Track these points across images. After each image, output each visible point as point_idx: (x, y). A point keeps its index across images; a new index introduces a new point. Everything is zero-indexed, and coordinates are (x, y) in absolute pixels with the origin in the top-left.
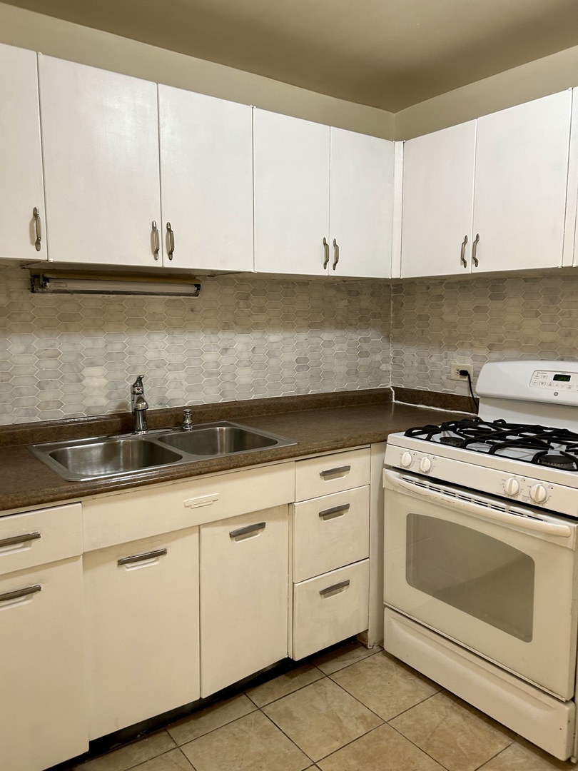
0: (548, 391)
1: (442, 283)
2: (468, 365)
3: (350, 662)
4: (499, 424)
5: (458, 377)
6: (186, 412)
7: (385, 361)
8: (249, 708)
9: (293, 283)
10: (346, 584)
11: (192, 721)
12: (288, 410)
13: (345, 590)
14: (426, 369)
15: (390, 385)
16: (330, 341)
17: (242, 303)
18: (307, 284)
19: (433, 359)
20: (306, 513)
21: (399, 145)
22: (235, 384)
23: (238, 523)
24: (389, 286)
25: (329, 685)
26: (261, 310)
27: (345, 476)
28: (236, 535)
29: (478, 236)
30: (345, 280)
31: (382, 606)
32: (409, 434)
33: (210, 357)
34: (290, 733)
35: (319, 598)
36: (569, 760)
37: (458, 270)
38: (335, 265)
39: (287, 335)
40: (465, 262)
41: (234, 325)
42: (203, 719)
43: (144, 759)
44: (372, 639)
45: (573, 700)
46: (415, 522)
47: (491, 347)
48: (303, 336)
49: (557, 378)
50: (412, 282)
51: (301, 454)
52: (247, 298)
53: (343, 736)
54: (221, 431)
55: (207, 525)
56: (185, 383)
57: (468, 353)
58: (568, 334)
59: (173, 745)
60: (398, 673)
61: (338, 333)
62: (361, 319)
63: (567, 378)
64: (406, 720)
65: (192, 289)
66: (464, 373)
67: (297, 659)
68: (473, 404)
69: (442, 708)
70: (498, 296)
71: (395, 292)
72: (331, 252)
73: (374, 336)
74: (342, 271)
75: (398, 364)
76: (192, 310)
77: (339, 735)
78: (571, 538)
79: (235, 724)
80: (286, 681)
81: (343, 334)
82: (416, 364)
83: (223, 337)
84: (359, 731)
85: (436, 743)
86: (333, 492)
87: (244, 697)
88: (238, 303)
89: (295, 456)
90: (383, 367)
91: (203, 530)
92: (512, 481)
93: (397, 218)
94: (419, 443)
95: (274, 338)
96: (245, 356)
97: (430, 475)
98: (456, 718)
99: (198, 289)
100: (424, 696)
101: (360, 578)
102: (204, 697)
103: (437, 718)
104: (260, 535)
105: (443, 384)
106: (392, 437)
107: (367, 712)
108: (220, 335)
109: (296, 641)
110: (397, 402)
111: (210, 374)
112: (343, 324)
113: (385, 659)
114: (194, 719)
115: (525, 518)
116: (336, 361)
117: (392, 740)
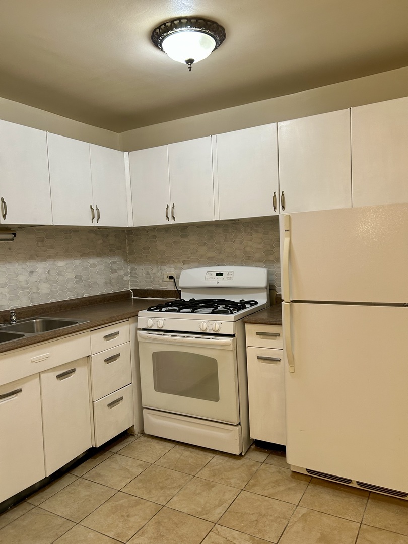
0: (214, 281)
1: (155, 229)
2: (173, 272)
3: (127, 444)
4: (192, 300)
5: (168, 280)
6: (12, 313)
7: (126, 274)
8: (74, 478)
9: (70, 231)
10: (121, 399)
11: (41, 493)
12: (72, 308)
13: (121, 403)
14: (150, 277)
15: (130, 289)
16: (94, 264)
17: (40, 244)
18: (78, 231)
19: (154, 271)
20: (98, 360)
21: (126, 154)
22: (39, 293)
23: (60, 370)
24: (124, 231)
25: (118, 457)
26: (52, 247)
27: (117, 338)
28: (60, 377)
29: (173, 205)
30: (99, 228)
31: (141, 408)
32: (149, 310)
33: (23, 278)
34: (101, 482)
35: (108, 409)
36: (241, 454)
37: (164, 222)
38: (98, 220)
39: (69, 262)
40: (168, 218)
41: (36, 257)
42: (47, 491)
43: (16, 517)
44: (137, 430)
45: (240, 424)
46: (157, 356)
47: (184, 262)
48: (78, 262)
49: (217, 274)
50: (138, 229)
51: (93, 327)
52: (43, 241)
53: (131, 475)
54: (36, 322)
55: (44, 372)
56: (8, 295)
57: (172, 266)
58: (220, 253)
59: (33, 507)
60: (154, 443)
61: (98, 259)
62: (111, 250)
63: (221, 274)
64: (162, 460)
65: (11, 236)
66: (171, 277)
67: (98, 446)
68: (178, 293)
69: (180, 451)
70: (185, 235)
71: (128, 234)
72: (95, 213)
73: (118, 260)
74: (101, 224)
75: (133, 275)
76: (10, 249)
77: (129, 475)
78: (231, 345)
79: (68, 487)
80: (92, 461)
81: (101, 259)
82: (144, 275)
83: (30, 265)
84: (139, 471)
85: (179, 466)
86: (111, 348)
87: (69, 475)
88: (38, 244)
89: (90, 328)
90: (125, 278)
91: (42, 375)
92: (203, 324)
93: (129, 194)
94: (156, 313)
95: (61, 264)
96: (44, 276)
97: (163, 329)
98: (186, 453)
99: (15, 236)
100: (170, 448)
101: (129, 395)
102: (48, 476)
103: (178, 456)
104: (73, 376)
105: (160, 285)
106: (140, 313)
107: (141, 463)
108: (28, 264)
109: (97, 435)
110: (135, 298)
111: (23, 288)
112: (100, 254)
113: (146, 438)
114: (41, 492)
115: (211, 340)
116: (98, 276)
117: (158, 470)
